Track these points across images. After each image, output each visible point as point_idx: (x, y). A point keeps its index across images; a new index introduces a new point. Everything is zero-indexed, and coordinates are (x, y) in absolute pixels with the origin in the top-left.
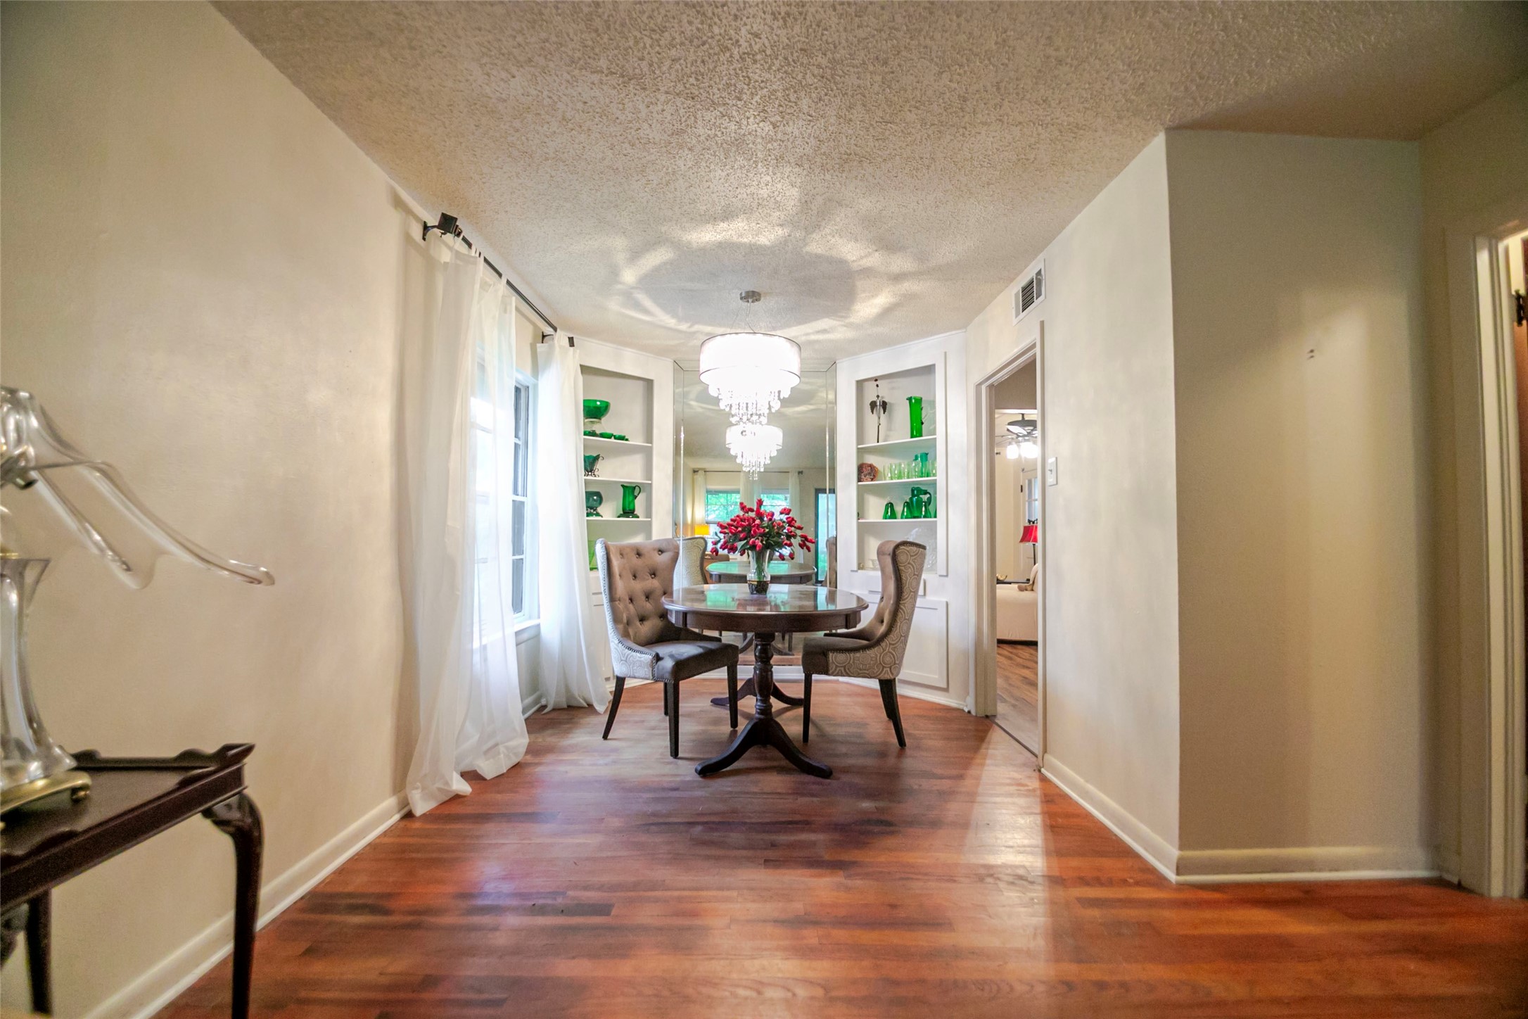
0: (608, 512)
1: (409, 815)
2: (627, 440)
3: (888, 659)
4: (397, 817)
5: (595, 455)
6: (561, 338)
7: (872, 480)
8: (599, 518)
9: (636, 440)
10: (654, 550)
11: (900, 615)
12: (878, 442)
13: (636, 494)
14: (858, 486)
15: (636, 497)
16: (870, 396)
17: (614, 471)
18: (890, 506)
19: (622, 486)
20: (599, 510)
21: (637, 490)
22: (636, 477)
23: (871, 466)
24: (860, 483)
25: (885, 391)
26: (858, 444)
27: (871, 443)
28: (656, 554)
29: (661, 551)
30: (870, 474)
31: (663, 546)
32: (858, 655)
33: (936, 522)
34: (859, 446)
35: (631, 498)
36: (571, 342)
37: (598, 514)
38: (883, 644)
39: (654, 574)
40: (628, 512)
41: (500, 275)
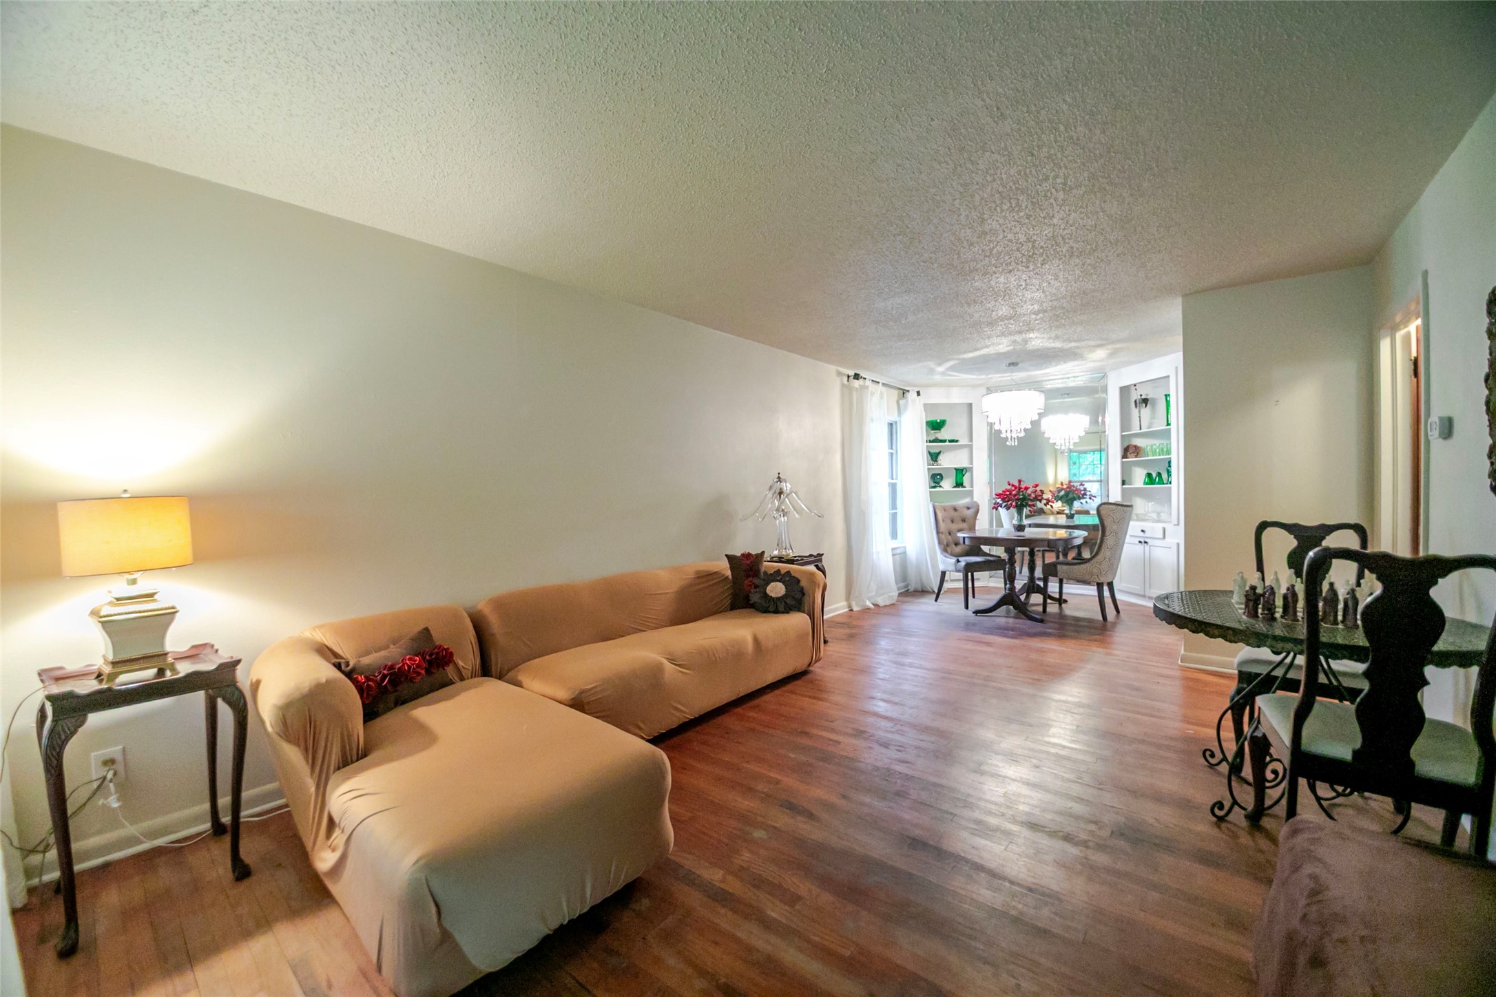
0: (947, 485)
1: (852, 610)
2: (957, 441)
3: (1095, 570)
4: (847, 610)
5: (938, 451)
6: (912, 395)
7: (1136, 456)
8: (941, 489)
9: (964, 441)
10: (964, 507)
11: (1103, 546)
12: (1141, 429)
13: (964, 473)
14: (1123, 463)
15: (964, 475)
16: (1135, 396)
17: (949, 461)
18: (1149, 475)
19: (955, 469)
20: (941, 484)
21: (965, 470)
22: (965, 464)
23: (1135, 446)
24: (1124, 460)
25: (1145, 392)
26: (1122, 431)
27: (1136, 430)
28: (965, 510)
29: (968, 508)
30: (1134, 452)
31: (970, 506)
32: (1075, 567)
33: (1171, 487)
34: (1123, 434)
35: (961, 476)
36: (918, 393)
37: (940, 487)
38: (1092, 562)
39: (964, 521)
40: (959, 484)
41: (879, 383)
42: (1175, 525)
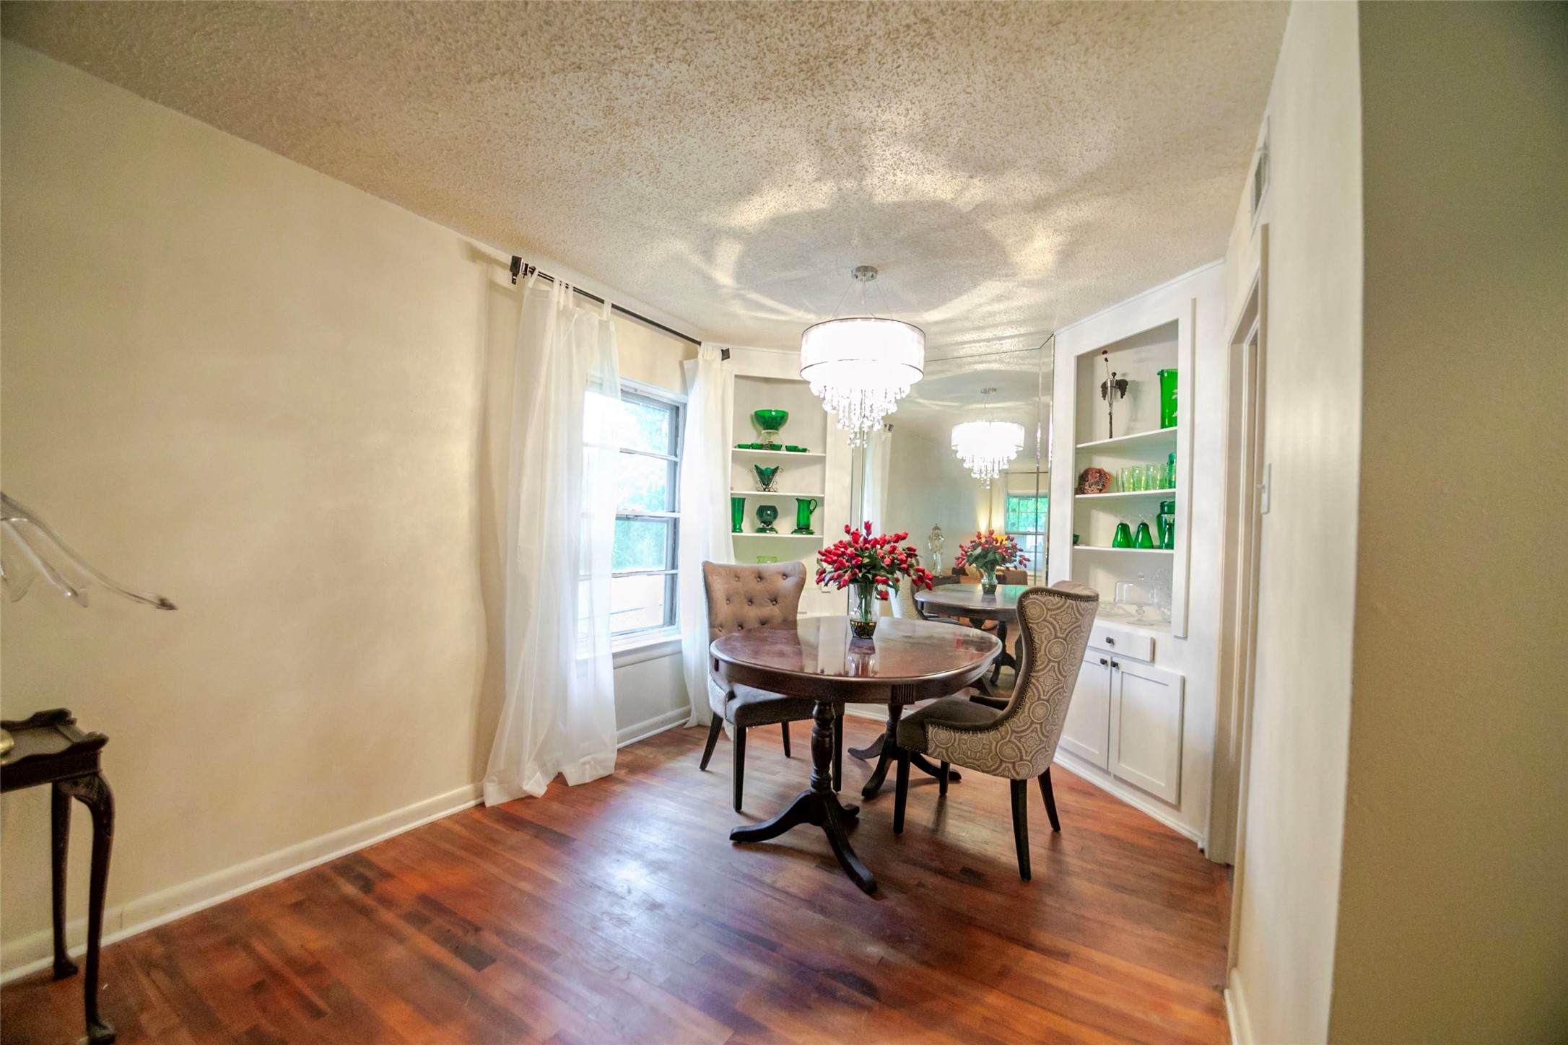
0: (785, 527)
1: (482, 804)
2: (804, 450)
3: (1008, 751)
4: (472, 803)
5: (773, 468)
6: (709, 353)
7: (1100, 491)
8: (773, 535)
9: (814, 452)
10: (779, 573)
11: (1030, 693)
12: (1111, 437)
13: (812, 508)
14: (1076, 502)
15: (811, 512)
16: (1103, 373)
17: (788, 486)
18: (1124, 528)
19: (797, 499)
20: (776, 525)
21: (813, 504)
22: (814, 493)
23: (1100, 472)
24: (1078, 496)
25: (1121, 365)
26: (1077, 441)
27: (1102, 439)
28: (780, 578)
29: (785, 576)
30: (1097, 483)
31: (787, 572)
32: (965, 736)
33: (1172, 555)
34: (1079, 446)
35: (806, 513)
36: (725, 354)
37: (772, 530)
38: (1002, 729)
39: (774, 600)
40: (803, 528)
41: (602, 301)
42: (1176, 637)
